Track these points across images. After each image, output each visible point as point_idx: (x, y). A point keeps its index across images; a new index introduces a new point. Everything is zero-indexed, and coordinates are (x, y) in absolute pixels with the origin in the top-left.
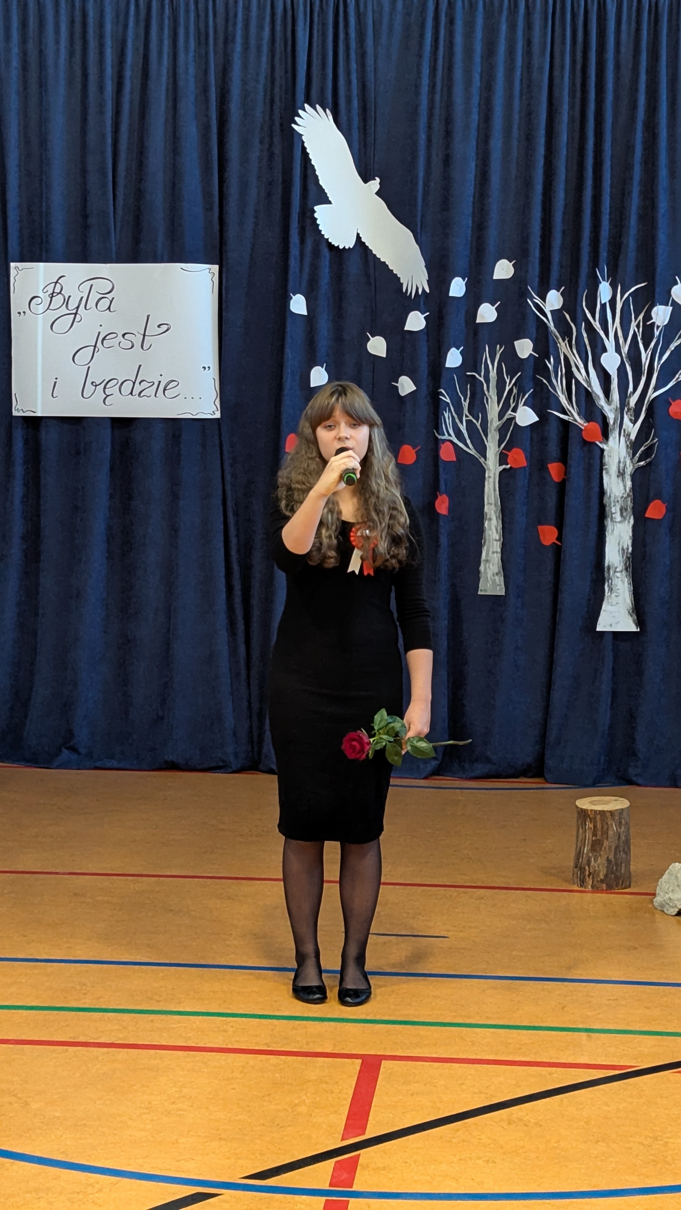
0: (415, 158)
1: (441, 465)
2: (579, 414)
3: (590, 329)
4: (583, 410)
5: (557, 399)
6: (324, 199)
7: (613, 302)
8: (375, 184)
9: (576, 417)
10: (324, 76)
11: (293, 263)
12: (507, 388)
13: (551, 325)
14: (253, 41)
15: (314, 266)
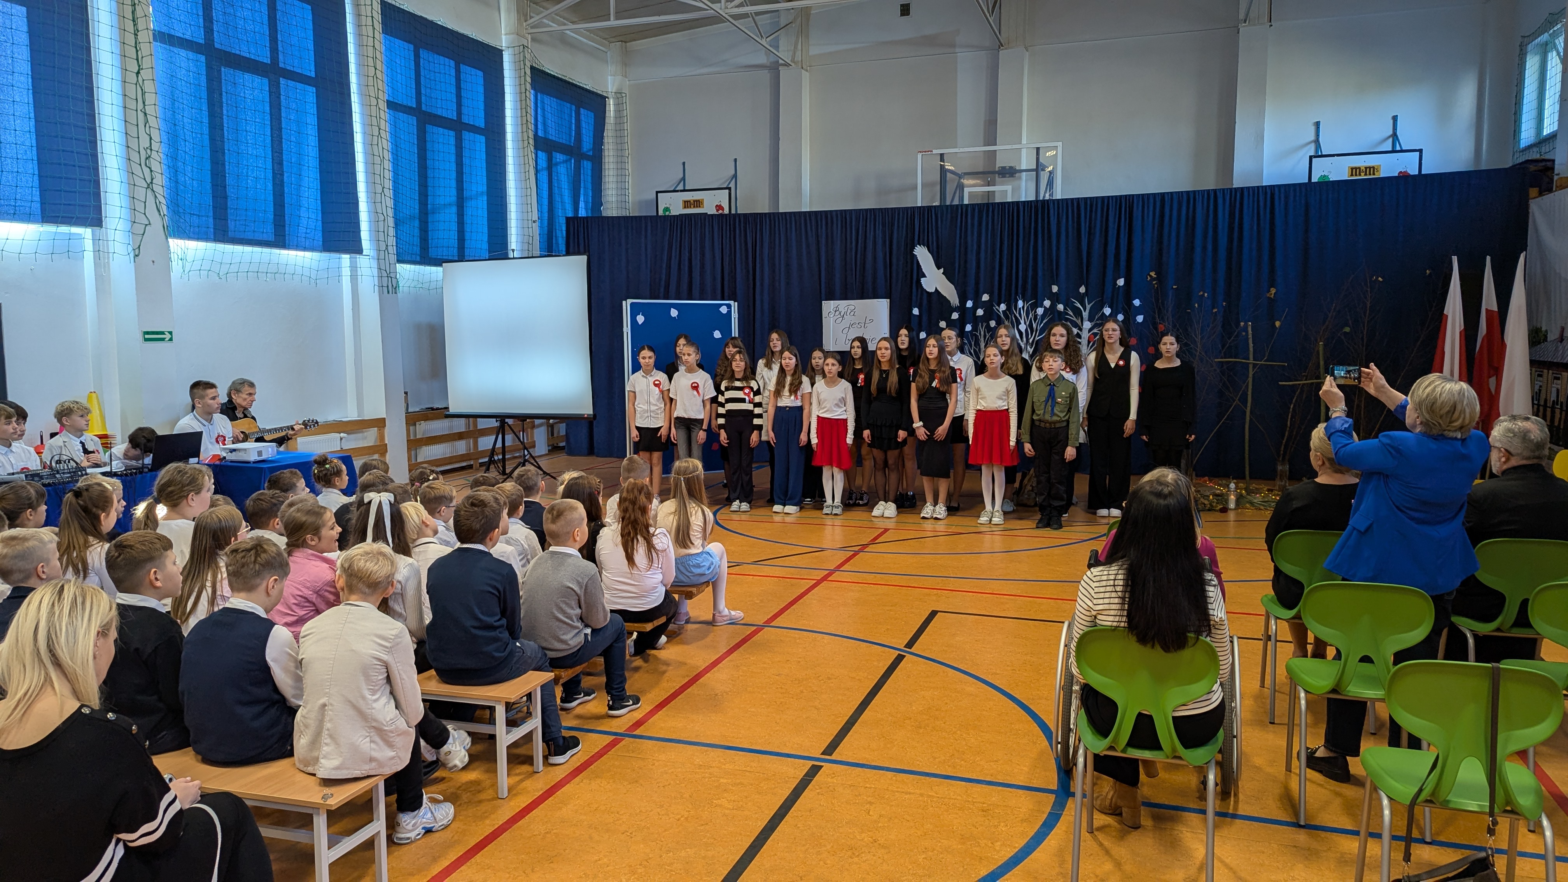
0: (955, 261)
3: (1015, 316)
6: (924, 276)
7: (1023, 307)
8: (942, 270)
10: (924, 236)
11: (914, 298)
13: (1002, 316)
15: (921, 299)
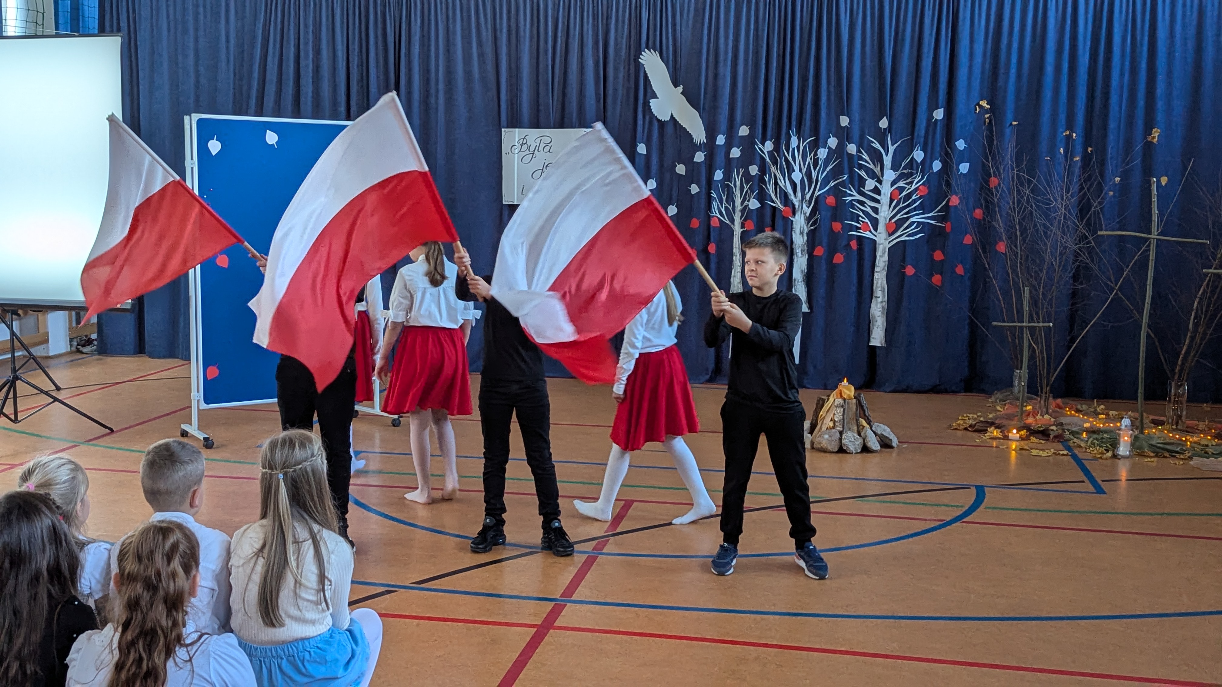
0: (700, 75)
1: (712, 229)
2: (781, 203)
3: (787, 160)
4: (783, 201)
5: (770, 195)
6: (655, 96)
7: (798, 147)
8: (680, 89)
9: (779, 205)
10: (655, 37)
11: (639, 129)
12: (745, 190)
13: (767, 159)
14: (620, 18)
15: (650, 129)
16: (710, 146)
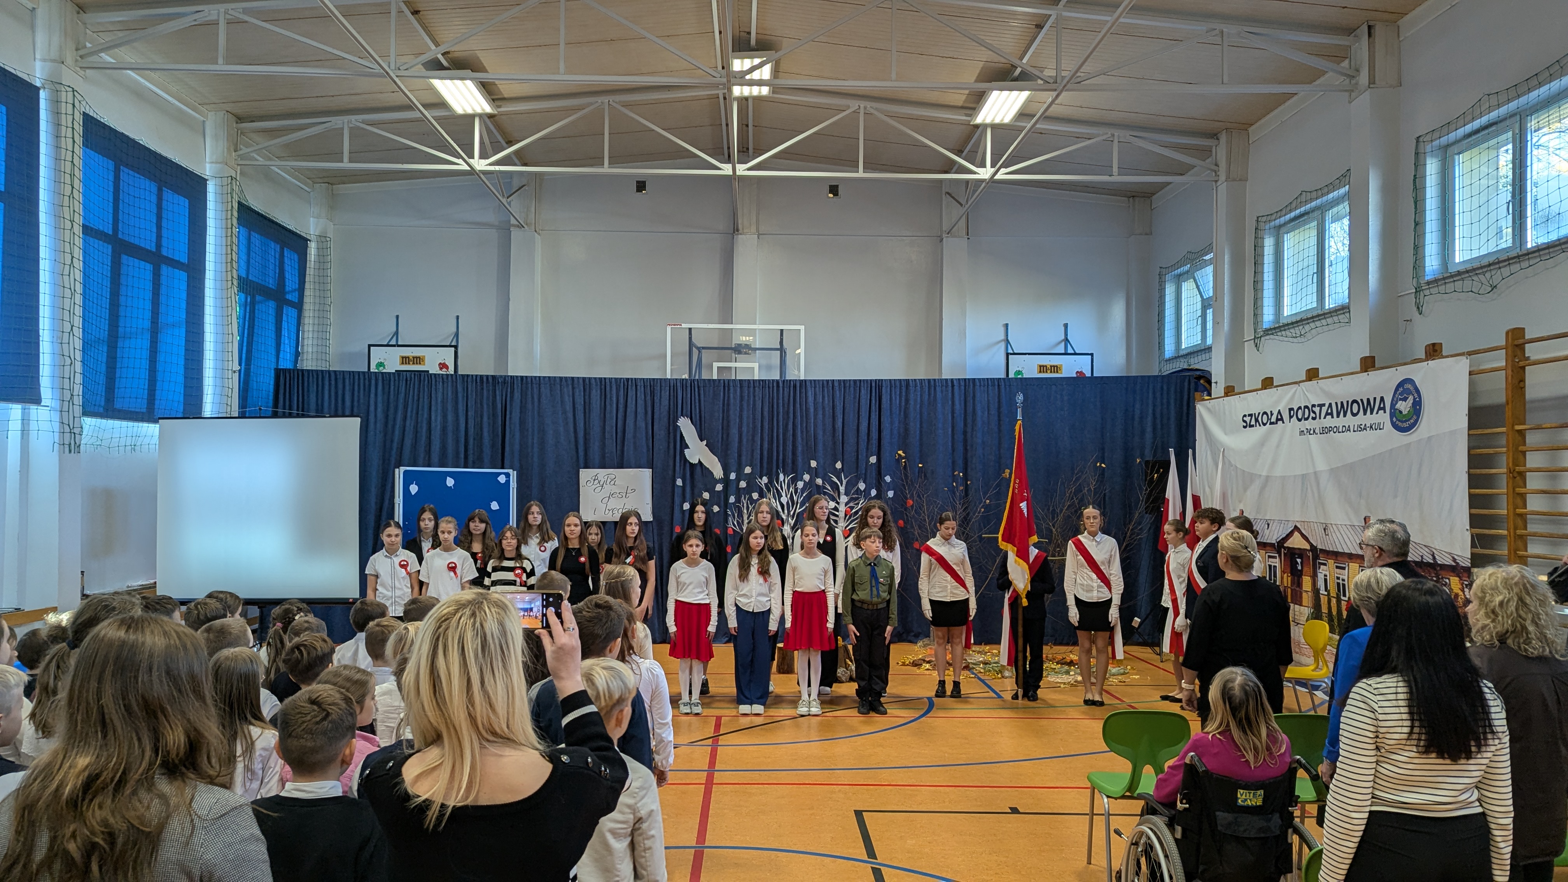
0: (718, 433)
3: (777, 489)
6: (688, 447)
7: (784, 480)
8: (705, 442)
10: (687, 408)
11: (677, 468)
13: (764, 488)
15: (684, 469)
16: (726, 480)
